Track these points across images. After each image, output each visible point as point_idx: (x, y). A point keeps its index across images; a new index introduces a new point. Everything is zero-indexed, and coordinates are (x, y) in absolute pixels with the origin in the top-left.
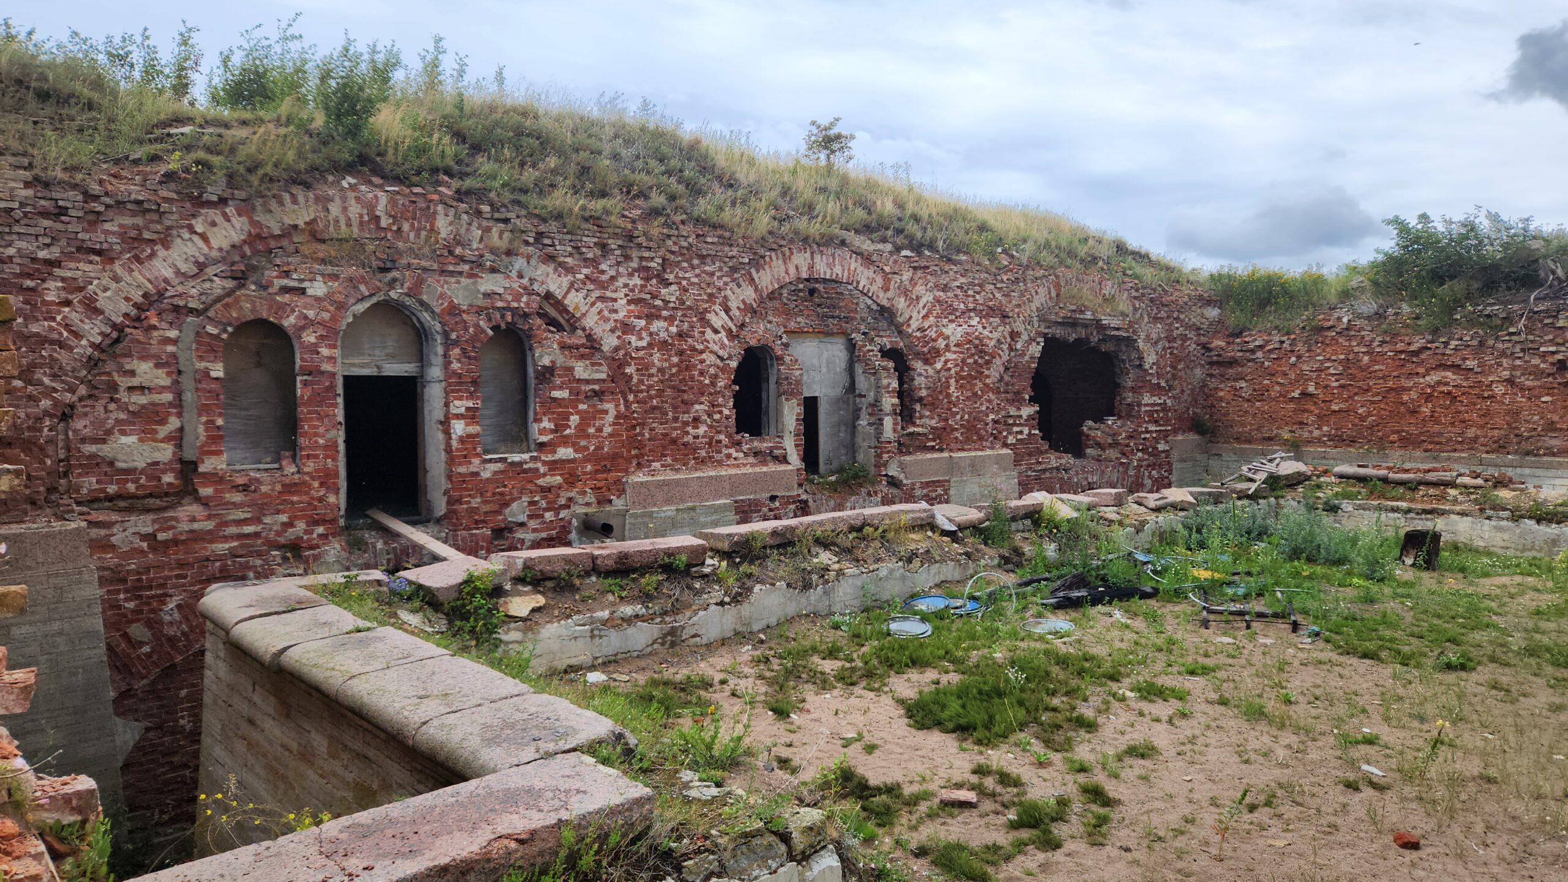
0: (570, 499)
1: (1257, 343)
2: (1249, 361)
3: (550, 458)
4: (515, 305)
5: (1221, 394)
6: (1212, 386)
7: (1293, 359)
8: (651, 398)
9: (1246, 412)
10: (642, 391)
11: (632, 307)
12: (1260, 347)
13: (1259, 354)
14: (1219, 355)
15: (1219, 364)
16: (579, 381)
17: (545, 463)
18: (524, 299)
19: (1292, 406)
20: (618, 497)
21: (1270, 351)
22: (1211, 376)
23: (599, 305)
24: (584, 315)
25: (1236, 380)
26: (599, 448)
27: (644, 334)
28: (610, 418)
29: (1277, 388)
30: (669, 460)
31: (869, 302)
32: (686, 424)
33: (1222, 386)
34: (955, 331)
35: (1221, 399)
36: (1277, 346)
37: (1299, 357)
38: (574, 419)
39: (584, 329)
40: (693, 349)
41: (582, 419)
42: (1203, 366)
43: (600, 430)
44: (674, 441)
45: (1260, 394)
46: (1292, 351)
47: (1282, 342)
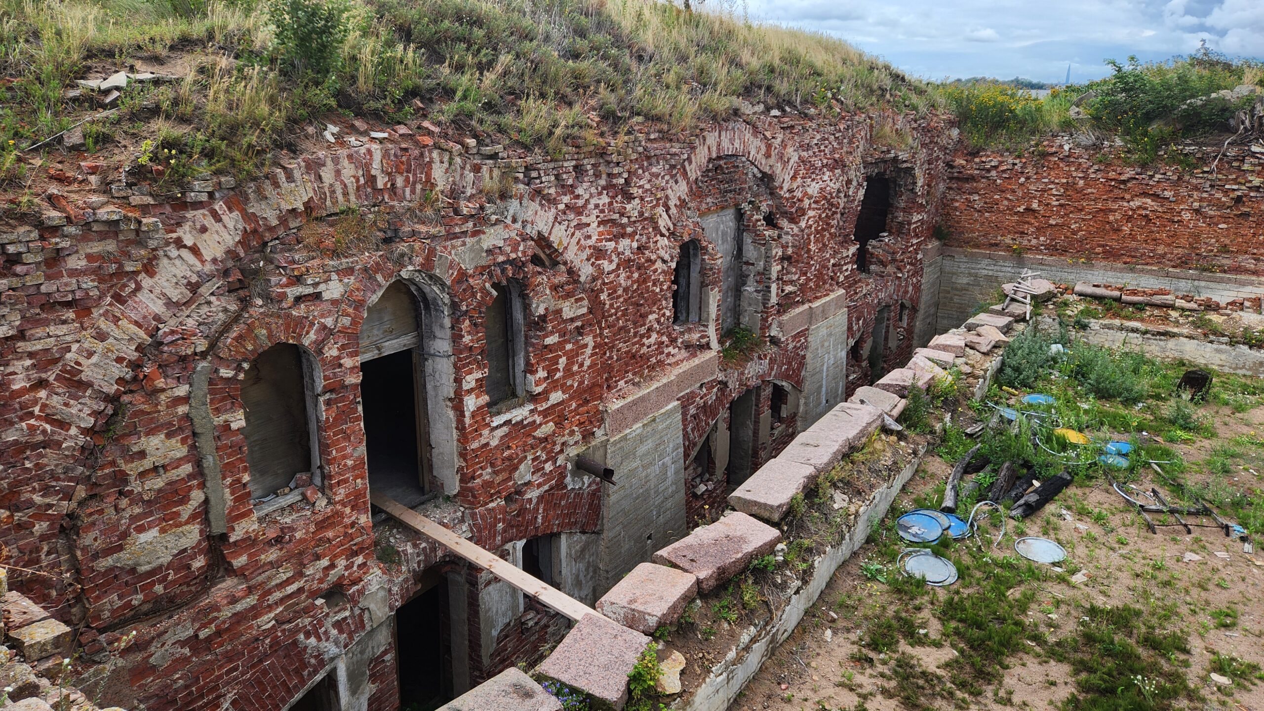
0: (563, 444)
1: (993, 164)
2: (984, 178)
3: (545, 406)
4: (513, 256)
5: (957, 204)
6: (949, 197)
7: (1023, 180)
8: (618, 319)
9: (976, 220)
10: (611, 316)
11: (601, 229)
12: (995, 167)
13: (994, 173)
14: (960, 172)
15: (958, 179)
16: (565, 321)
17: (540, 413)
18: (521, 248)
19: (1016, 218)
20: (599, 427)
21: (1004, 171)
22: (950, 188)
23: (578, 234)
24: (566, 248)
25: (970, 194)
26: (581, 383)
27: (614, 257)
28: (589, 351)
29: (1006, 203)
30: (630, 375)
31: (755, 170)
32: (642, 336)
33: (958, 197)
34: (814, 189)
35: (956, 209)
36: (1009, 167)
37: (1028, 178)
38: (563, 361)
39: (565, 263)
40: (649, 260)
41: (568, 359)
42: (944, 180)
43: (581, 365)
44: (634, 356)
45: (990, 206)
46: (1022, 173)
47: (1014, 164)
